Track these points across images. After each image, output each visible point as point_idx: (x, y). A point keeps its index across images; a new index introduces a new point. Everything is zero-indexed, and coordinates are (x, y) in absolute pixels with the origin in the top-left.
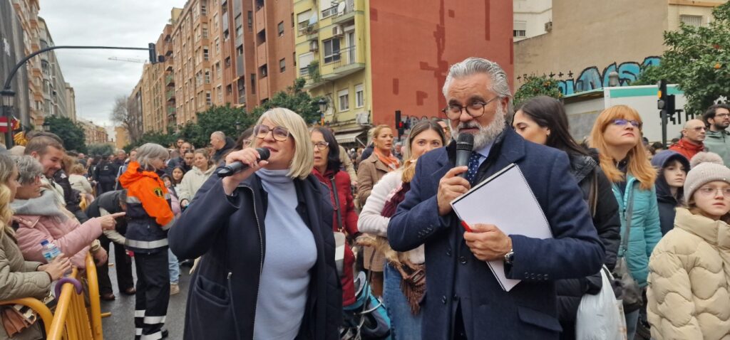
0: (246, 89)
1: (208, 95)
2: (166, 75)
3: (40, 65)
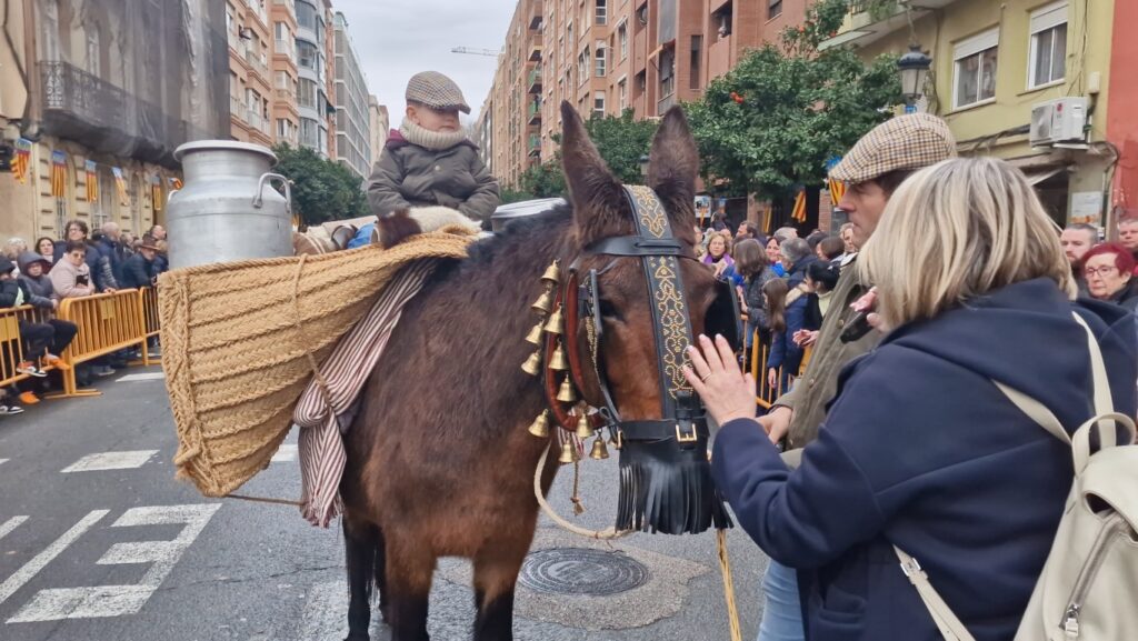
0: (676, 76)
1: (599, 103)
2: (530, 68)
3: (290, 47)
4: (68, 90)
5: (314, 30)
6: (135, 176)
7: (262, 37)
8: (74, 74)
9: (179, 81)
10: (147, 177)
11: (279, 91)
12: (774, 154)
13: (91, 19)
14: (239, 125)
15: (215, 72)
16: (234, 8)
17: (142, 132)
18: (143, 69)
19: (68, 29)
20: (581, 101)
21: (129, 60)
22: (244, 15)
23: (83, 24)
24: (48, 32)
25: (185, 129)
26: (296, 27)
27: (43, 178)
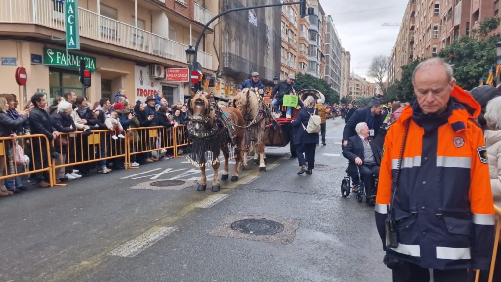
3: (306, 34)
4: (230, 61)
5: (317, 25)
7: (295, 32)
8: (232, 56)
9: (263, 53)
11: (301, 51)
12: (460, 76)
13: (237, 36)
14: (284, 67)
15: (276, 47)
16: (284, 23)
18: (252, 51)
19: (231, 42)
20: (427, 49)
21: (248, 48)
22: (288, 25)
23: (235, 39)
24: (225, 43)
25: (265, 71)
26: (309, 25)
27: (222, 89)
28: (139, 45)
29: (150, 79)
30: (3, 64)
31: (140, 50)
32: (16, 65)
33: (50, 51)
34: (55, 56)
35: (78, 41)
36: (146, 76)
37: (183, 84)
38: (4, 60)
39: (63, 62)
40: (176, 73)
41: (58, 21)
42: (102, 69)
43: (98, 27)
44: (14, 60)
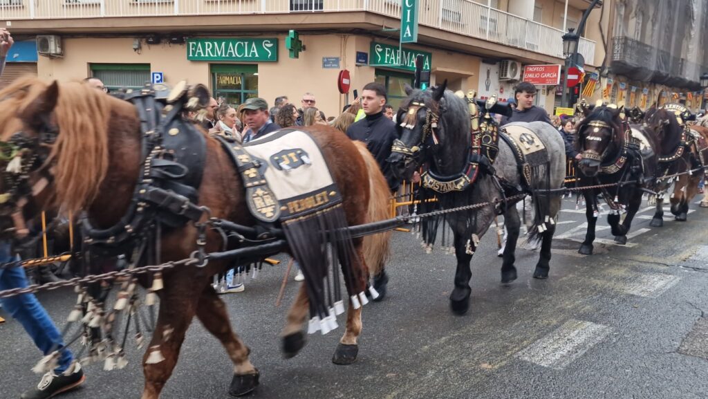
4: (624, 50)
6: (650, 92)
8: (629, 41)
9: (683, 34)
10: (656, 91)
13: (639, 10)
17: (659, 67)
18: (663, 32)
19: (628, 19)
21: (657, 27)
23: (636, 14)
24: (619, 21)
25: (682, 63)
28: (490, 33)
29: (500, 82)
30: (324, 67)
31: (492, 40)
32: (338, 67)
33: (378, 47)
34: (383, 54)
35: (417, 31)
36: (494, 78)
37: (546, 88)
38: (325, 60)
39: (392, 60)
40: (539, 72)
41: (391, 5)
42: (439, 69)
43: (439, 9)
44: (337, 61)
